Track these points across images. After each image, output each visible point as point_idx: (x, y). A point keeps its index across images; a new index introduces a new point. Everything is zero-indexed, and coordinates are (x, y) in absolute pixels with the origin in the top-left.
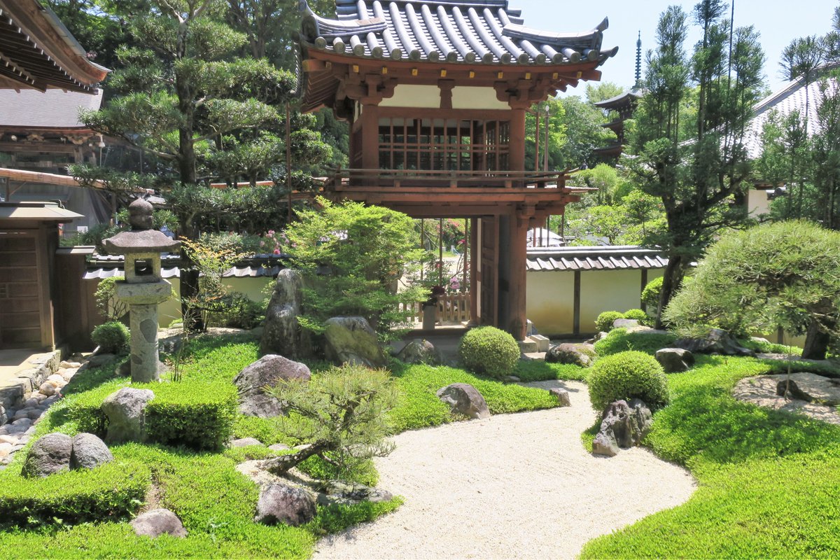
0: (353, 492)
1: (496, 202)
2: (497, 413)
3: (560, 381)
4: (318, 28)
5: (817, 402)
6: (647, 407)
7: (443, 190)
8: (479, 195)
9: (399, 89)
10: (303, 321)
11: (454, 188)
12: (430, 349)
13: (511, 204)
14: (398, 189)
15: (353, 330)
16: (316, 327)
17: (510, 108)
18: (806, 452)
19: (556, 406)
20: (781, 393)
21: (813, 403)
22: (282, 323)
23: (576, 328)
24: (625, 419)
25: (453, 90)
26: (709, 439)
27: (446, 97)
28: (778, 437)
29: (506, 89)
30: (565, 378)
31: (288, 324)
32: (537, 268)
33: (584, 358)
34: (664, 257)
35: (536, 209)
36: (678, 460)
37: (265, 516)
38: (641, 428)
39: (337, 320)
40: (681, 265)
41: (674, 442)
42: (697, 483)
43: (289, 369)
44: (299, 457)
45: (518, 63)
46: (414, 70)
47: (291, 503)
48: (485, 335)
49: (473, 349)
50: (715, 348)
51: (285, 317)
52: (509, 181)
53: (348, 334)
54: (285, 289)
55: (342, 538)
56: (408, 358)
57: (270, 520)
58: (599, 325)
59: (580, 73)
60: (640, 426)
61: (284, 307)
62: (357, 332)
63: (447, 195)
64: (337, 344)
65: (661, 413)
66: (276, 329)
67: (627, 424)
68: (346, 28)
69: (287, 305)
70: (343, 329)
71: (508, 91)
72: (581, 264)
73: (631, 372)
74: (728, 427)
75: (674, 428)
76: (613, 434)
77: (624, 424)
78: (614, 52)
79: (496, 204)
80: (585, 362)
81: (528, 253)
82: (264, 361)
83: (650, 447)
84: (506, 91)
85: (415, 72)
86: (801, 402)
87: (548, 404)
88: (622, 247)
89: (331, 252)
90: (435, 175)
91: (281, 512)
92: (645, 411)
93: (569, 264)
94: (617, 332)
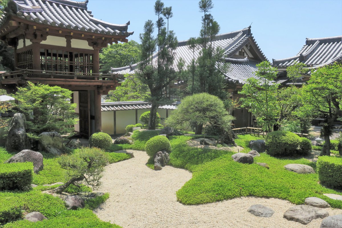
0: (89, 195)
1: (89, 85)
2: (112, 163)
3: (124, 150)
4: (18, 8)
5: (211, 145)
6: (168, 152)
7: (71, 80)
8: (85, 82)
9: (49, 37)
10: (30, 135)
11: (75, 79)
12: (79, 143)
13: (95, 86)
14: (52, 79)
15: (53, 137)
16: (36, 137)
17: (93, 49)
18: (217, 158)
19: (130, 158)
20: (201, 144)
21: (210, 145)
22: (20, 137)
23: (115, 132)
24: (162, 157)
25: (71, 40)
26: (189, 159)
27: (69, 43)
28: (208, 155)
29: (92, 42)
30: (125, 149)
31: (22, 137)
32: (106, 110)
33: (131, 141)
34: (150, 105)
35: (107, 88)
36: (182, 167)
37: (72, 207)
38: (167, 160)
39: (45, 134)
40: (156, 107)
41: (179, 162)
42: (191, 172)
43: (34, 155)
44: (66, 186)
45: (100, 33)
46: (60, 31)
47: (78, 201)
48: (101, 136)
49: (97, 141)
50: (173, 133)
51: (21, 134)
52: (96, 77)
53: (51, 139)
54: (19, 122)
55: (98, 209)
56: (71, 147)
57: (74, 208)
58: (127, 130)
59: (121, 39)
60: (167, 159)
61: (19, 130)
62: (55, 138)
63: (73, 82)
64: (45, 143)
65: (171, 154)
66: (17, 139)
67: (163, 159)
68: (28, 9)
69: (20, 129)
70: (49, 137)
71: (93, 43)
72: (117, 108)
73: (162, 142)
74: (193, 155)
75: (177, 158)
76: (159, 162)
77: (162, 159)
78: (132, 34)
79: (89, 86)
80: (131, 142)
81: (101, 104)
82: (23, 153)
83: (171, 165)
84: (92, 43)
85: (60, 32)
86: (208, 145)
87: (128, 157)
88: (124, 102)
89: (40, 105)
90: (59, 73)
91: (77, 204)
92: (167, 154)
93: (112, 109)
94: (136, 132)
